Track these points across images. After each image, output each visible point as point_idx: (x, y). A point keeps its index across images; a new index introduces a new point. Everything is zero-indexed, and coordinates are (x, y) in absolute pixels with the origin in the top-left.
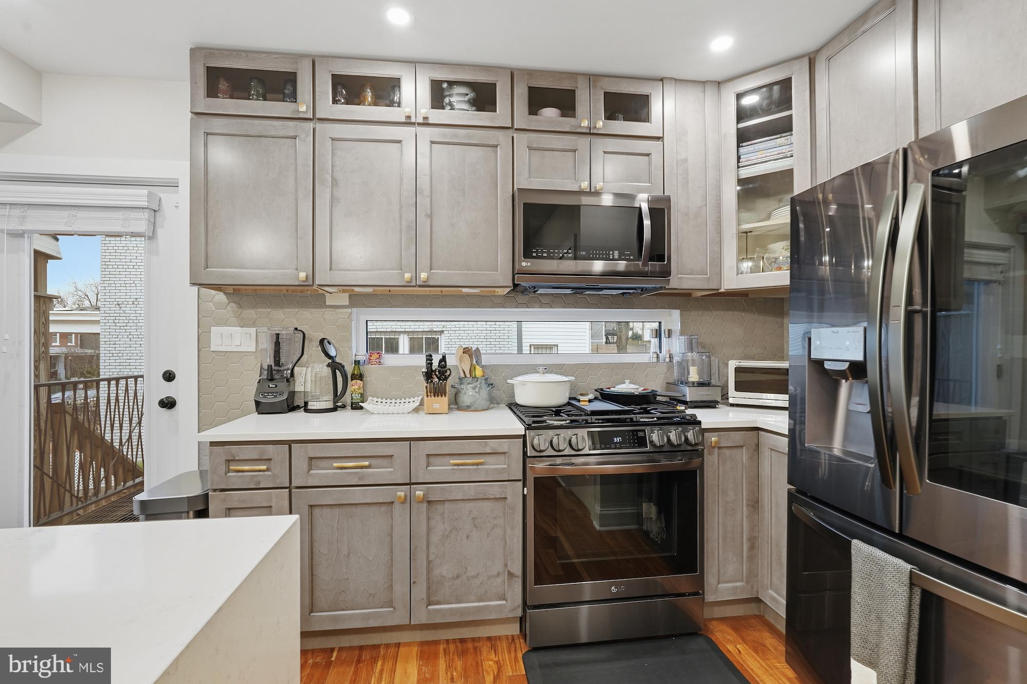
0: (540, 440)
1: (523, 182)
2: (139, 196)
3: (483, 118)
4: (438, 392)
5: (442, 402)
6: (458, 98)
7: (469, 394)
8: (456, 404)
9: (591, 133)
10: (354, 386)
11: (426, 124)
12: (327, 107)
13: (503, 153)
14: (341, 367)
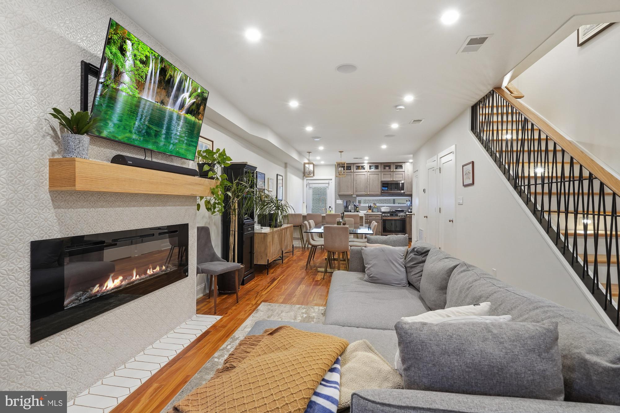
0: (384, 215)
1: (383, 180)
2: (327, 181)
3: (377, 170)
4: (370, 209)
5: (370, 211)
6: (373, 167)
7: (374, 210)
8: (372, 212)
9: (393, 171)
10: (357, 209)
11: (369, 172)
12: (355, 170)
13: (380, 175)
14: (355, 206)
